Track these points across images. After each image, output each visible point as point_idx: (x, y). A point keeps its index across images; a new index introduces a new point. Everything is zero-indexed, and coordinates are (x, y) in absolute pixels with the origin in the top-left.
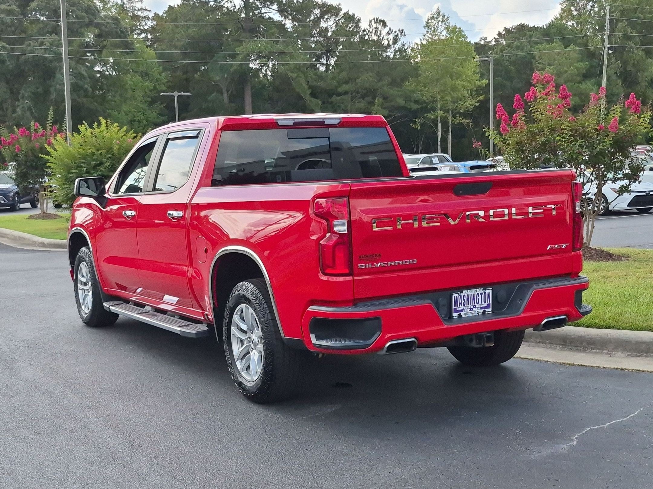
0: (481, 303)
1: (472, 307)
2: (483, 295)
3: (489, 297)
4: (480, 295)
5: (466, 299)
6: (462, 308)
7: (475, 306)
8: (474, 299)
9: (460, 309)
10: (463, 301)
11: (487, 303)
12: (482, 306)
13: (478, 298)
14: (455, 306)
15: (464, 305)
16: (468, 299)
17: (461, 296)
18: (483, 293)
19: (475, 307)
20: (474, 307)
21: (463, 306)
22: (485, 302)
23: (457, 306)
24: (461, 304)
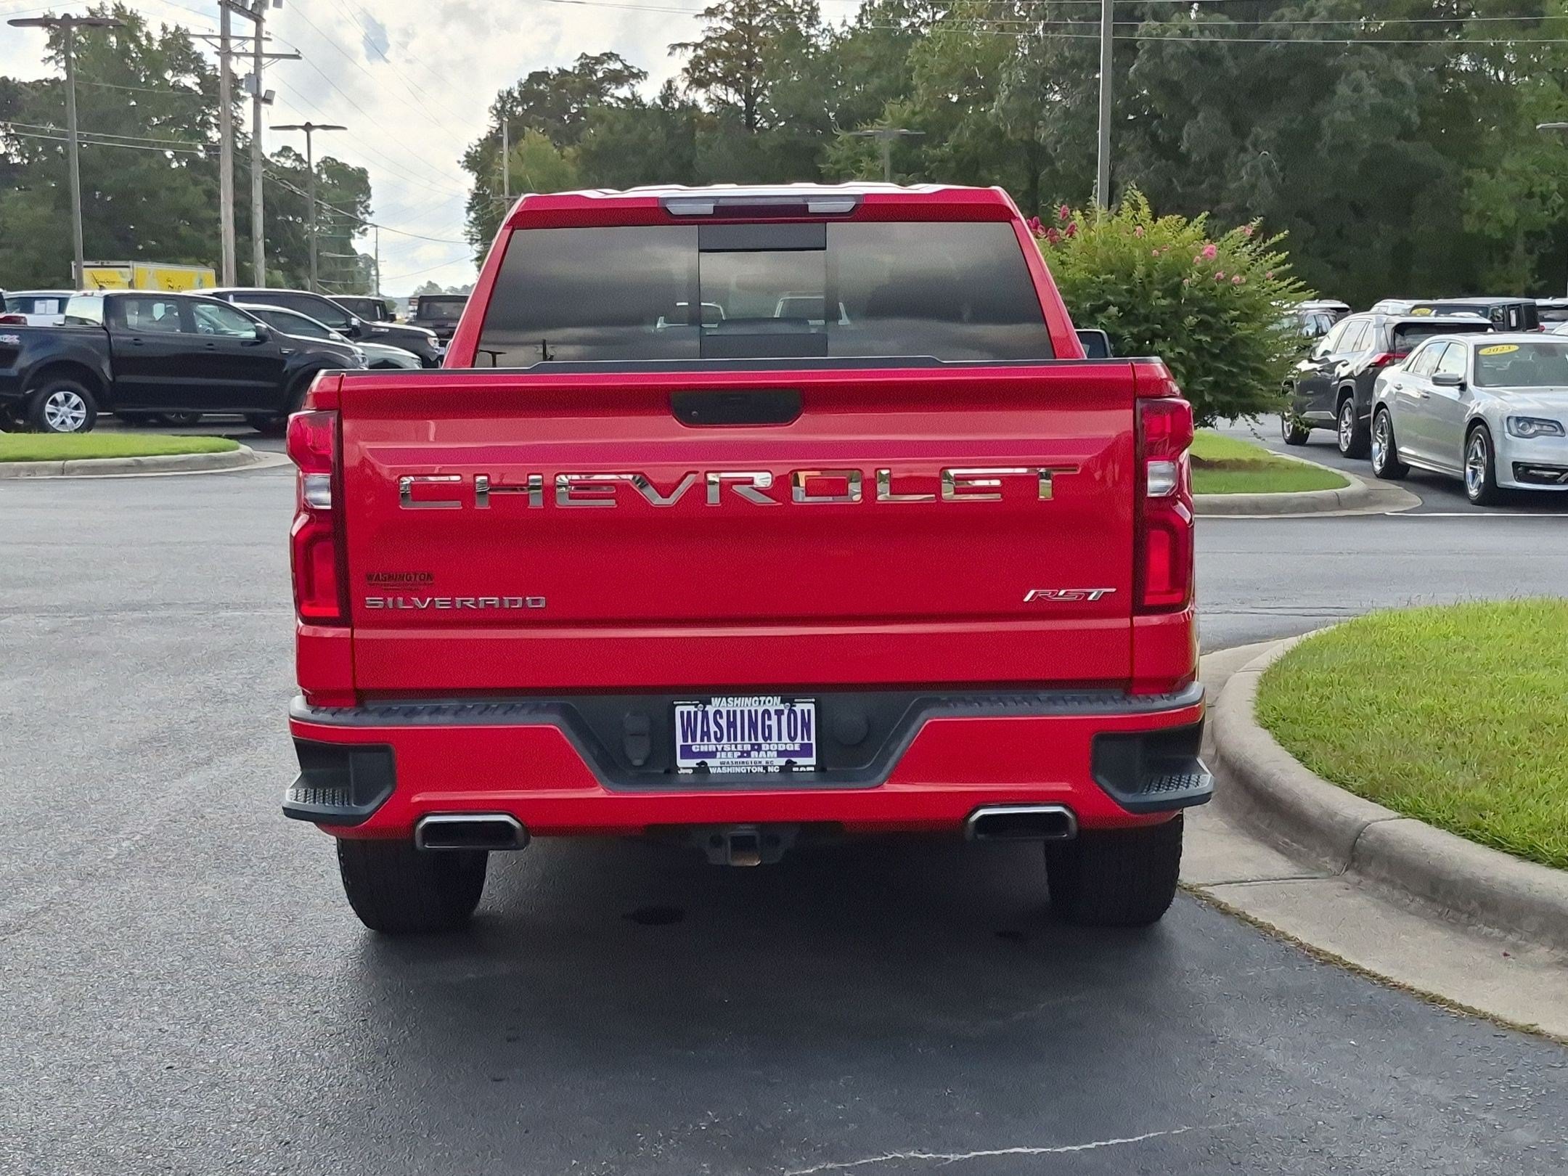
0: (780, 738)
1: (748, 747)
2: (784, 718)
3: (806, 725)
4: (774, 717)
5: (723, 722)
6: (712, 748)
7: (760, 745)
8: (753, 725)
9: (704, 749)
10: (713, 728)
11: (799, 740)
12: (782, 748)
13: (767, 723)
14: (685, 739)
15: (719, 740)
16: (732, 724)
17: (705, 714)
18: (786, 712)
19: (758, 748)
20: (753, 749)
21: (713, 741)
22: (792, 739)
23: (694, 739)
24: (706, 734)
